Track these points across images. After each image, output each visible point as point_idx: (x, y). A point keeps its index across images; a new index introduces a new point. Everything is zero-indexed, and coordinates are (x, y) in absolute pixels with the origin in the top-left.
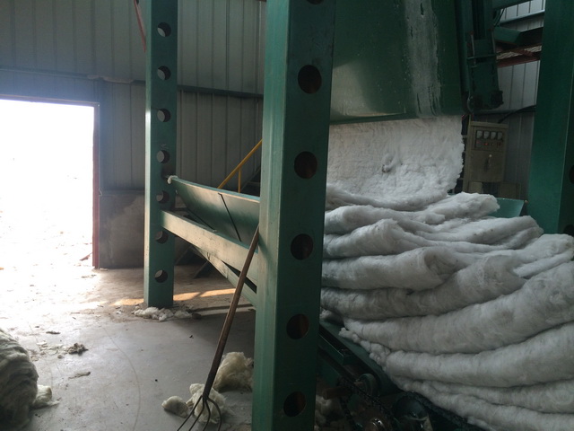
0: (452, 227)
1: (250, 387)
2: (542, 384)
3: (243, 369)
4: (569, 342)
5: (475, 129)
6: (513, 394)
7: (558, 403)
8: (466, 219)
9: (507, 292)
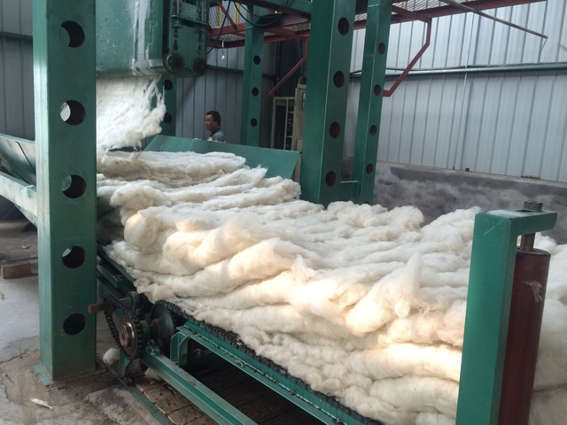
5: (302, 91)
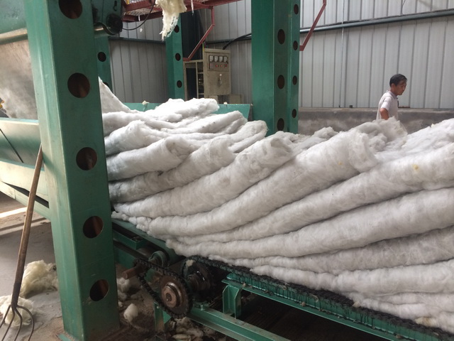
0: (188, 124)
1: (54, 287)
2: (251, 222)
3: (46, 274)
4: (263, 192)
5: (208, 54)
6: (234, 233)
7: (261, 232)
8: (197, 117)
9: (226, 165)
